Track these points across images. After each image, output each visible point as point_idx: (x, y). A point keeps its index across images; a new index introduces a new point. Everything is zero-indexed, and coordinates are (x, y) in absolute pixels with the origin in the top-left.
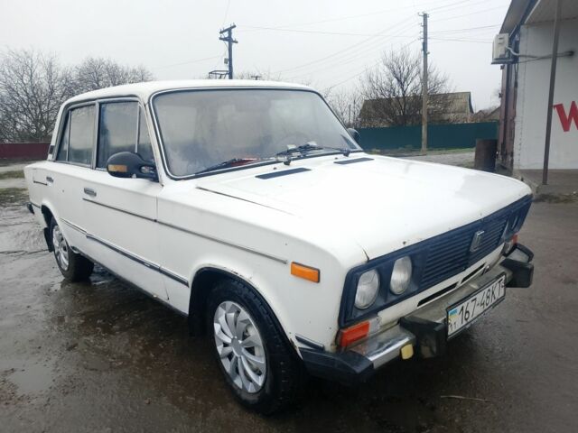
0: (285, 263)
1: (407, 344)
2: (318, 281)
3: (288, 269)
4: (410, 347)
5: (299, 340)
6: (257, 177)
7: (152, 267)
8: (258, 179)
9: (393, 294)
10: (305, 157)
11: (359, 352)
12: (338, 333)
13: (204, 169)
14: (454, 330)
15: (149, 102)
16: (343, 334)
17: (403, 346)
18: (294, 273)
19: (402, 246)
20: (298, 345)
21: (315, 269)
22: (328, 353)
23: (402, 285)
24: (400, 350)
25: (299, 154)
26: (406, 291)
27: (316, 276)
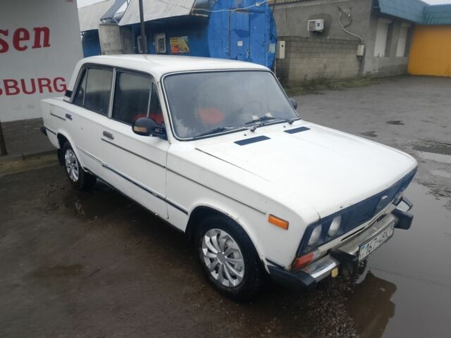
0: (264, 214)
1: (334, 268)
2: (287, 229)
3: (266, 218)
4: (337, 269)
5: (268, 260)
6: (235, 142)
7: (158, 197)
8: (236, 145)
9: (329, 236)
10: (264, 125)
11: (307, 272)
12: (295, 260)
13: (199, 134)
14: (362, 258)
15: (161, 81)
16: (298, 261)
17: (332, 269)
18: (270, 221)
19: (340, 209)
20: (266, 263)
21: (285, 221)
22: (286, 270)
23: (334, 231)
24: (331, 271)
25: (259, 123)
26: (336, 233)
27: (285, 225)
